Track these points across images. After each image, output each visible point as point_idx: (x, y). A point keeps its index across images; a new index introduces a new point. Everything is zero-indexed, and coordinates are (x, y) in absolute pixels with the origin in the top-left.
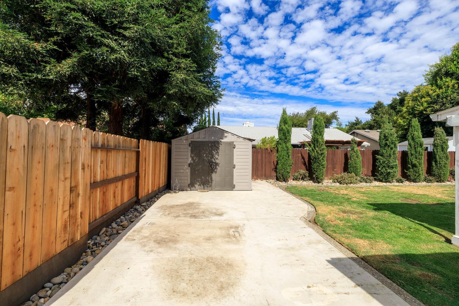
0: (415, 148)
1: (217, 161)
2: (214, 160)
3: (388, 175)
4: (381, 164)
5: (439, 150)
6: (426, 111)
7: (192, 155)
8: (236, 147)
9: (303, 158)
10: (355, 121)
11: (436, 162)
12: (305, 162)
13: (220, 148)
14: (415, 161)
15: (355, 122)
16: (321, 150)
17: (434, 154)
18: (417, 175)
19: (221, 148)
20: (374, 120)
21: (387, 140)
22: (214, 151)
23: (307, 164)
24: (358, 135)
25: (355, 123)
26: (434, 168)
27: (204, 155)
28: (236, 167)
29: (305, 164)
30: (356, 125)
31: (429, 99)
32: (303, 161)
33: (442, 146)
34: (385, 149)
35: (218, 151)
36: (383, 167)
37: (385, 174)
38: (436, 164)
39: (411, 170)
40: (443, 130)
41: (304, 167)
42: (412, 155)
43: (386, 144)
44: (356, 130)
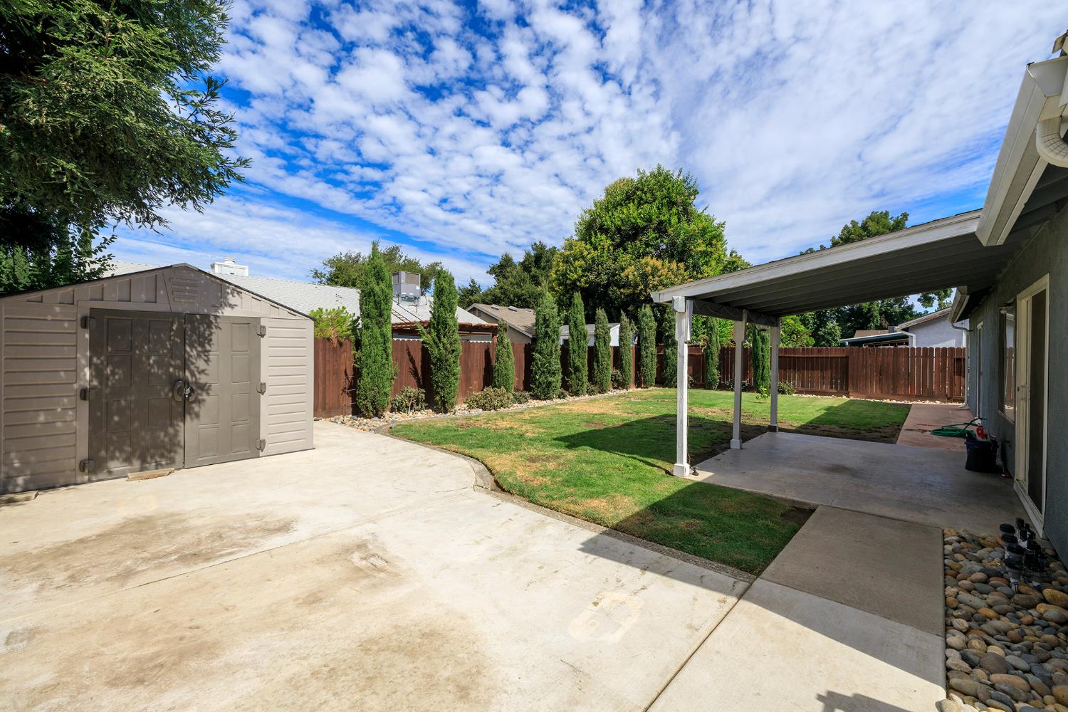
0: (578, 341)
1: (203, 379)
2: (193, 374)
3: (548, 387)
4: (539, 369)
5: (601, 345)
6: (579, 281)
7: (95, 360)
8: (269, 331)
9: (412, 360)
10: (470, 285)
11: (598, 362)
12: (415, 368)
13: (214, 337)
14: (578, 363)
15: (469, 288)
16: (451, 344)
17: (596, 350)
18: (580, 383)
19: (217, 336)
20: (501, 288)
21: (548, 326)
22: (192, 346)
23: (420, 374)
24: (482, 314)
25: (470, 290)
26: (596, 372)
27: (149, 358)
28: (269, 390)
29: (415, 374)
30: (472, 295)
31: (583, 262)
32: (411, 366)
33: (604, 338)
34: (544, 342)
35: (208, 347)
36: (541, 375)
37: (544, 386)
38: (598, 366)
39: (573, 376)
40: (605, 314)
41: (413, 380)
42: (574, 351)
43: (547, 333)
44: (477, 305)
